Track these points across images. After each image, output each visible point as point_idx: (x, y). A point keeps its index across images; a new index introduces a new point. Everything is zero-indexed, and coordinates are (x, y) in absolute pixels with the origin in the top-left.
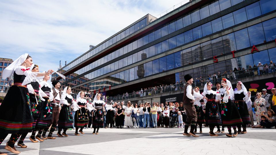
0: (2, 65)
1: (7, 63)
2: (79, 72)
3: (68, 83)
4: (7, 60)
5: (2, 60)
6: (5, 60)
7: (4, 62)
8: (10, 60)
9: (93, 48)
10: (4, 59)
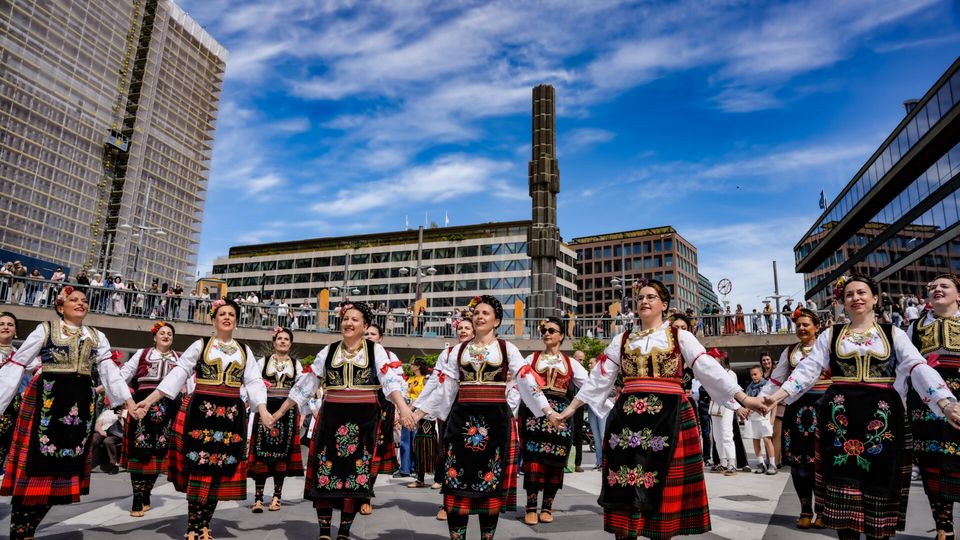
0: (650, 251)
1: (660, 241)
2: (888, 216)
3: (860, 264)
4: (658, 231)
5: (648, 235)
6: (654, 232)
7: (652, 239)
8: (665, 230)
9: (915, 111)
10: (649, 230)
